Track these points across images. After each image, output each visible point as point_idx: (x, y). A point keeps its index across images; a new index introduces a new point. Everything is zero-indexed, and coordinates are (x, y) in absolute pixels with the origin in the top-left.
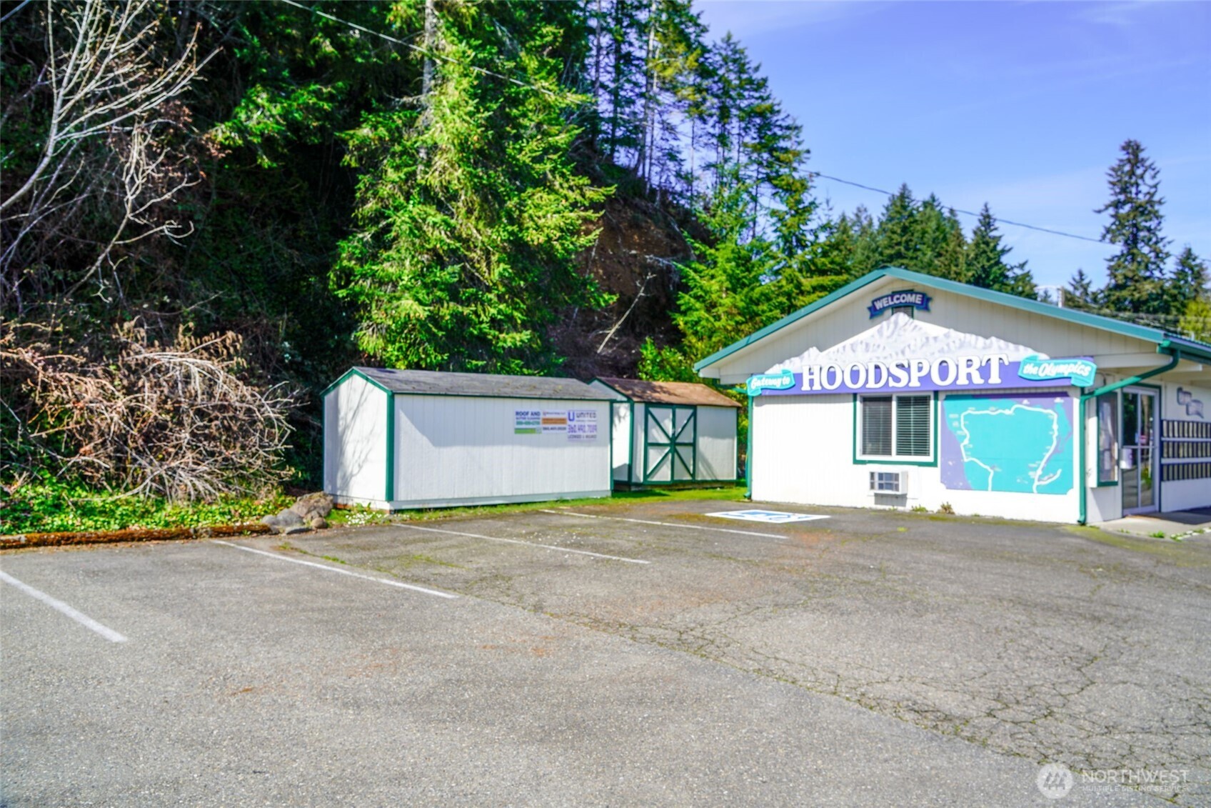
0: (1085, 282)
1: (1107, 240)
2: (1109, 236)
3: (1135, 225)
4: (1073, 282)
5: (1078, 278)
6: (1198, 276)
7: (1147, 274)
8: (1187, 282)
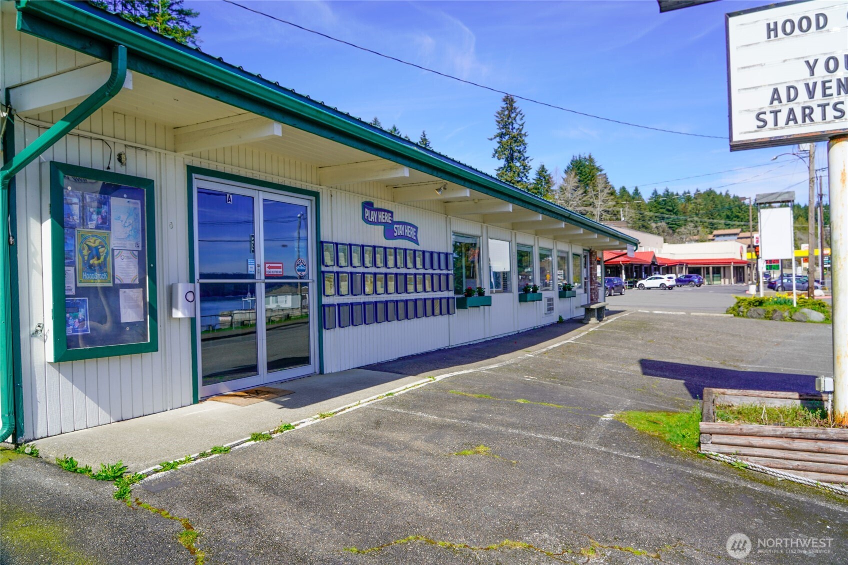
1: (496, 158)
2: (497, 155)
3: (511, 149)
6: (548, 182)
7: (519, 179)
8: (542, 186)
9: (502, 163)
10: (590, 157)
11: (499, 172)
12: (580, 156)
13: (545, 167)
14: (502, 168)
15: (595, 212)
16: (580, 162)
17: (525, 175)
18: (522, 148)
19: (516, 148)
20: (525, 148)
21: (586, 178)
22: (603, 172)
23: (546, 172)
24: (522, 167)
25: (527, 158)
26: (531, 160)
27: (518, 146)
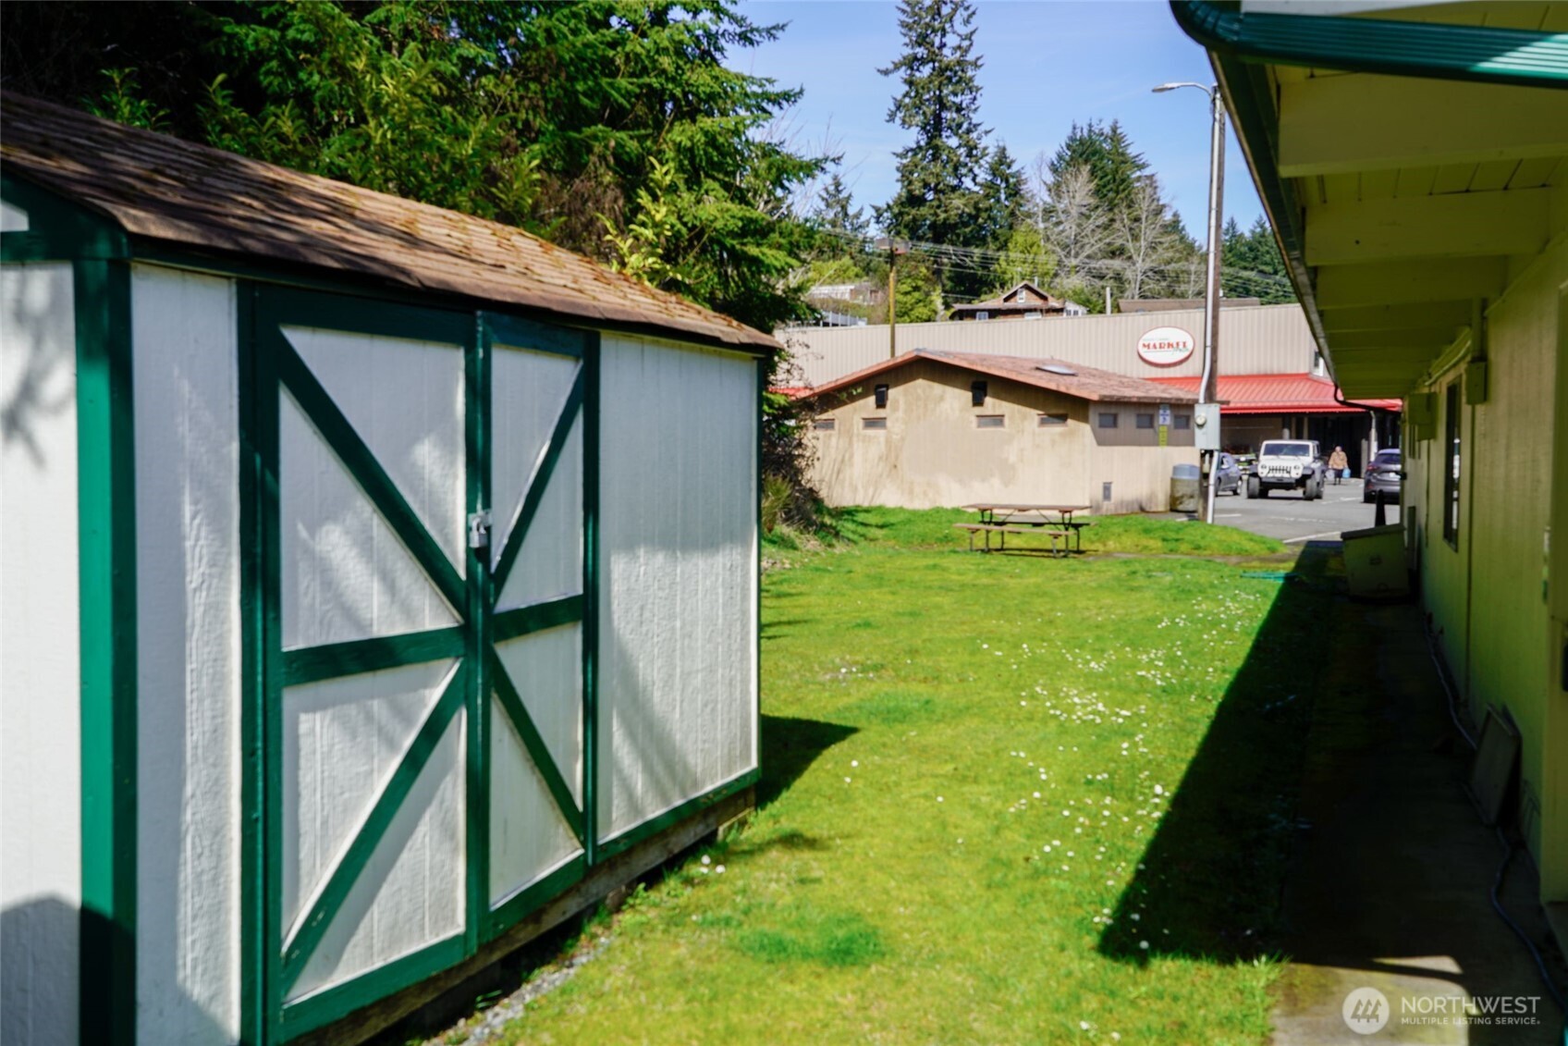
0: (844, 195)
1: (898, 121)
2: (900, 115)
3: (940, 101)
4: (825, 195)
5: (832, 188)
6: (1014, 192)
7: (955, 182)
8: (998, 201)
9: (913, 136)
10: (1114, 130)
11: (905, 161)
12: (1090, 126)
13: (1008, 153)
14: (912, 150)
15: (1129, 274)
16: (1093, 143)
17: (971, 170)
18: (965, 99)
19: (952, 98)
20: (975, 99)
21: (1104, 186)
22: (1147, 172)
23: (1009, 167)
24: (962, 150)
25: (976, 126)
26: (987, 132)
27: (956, 95)
